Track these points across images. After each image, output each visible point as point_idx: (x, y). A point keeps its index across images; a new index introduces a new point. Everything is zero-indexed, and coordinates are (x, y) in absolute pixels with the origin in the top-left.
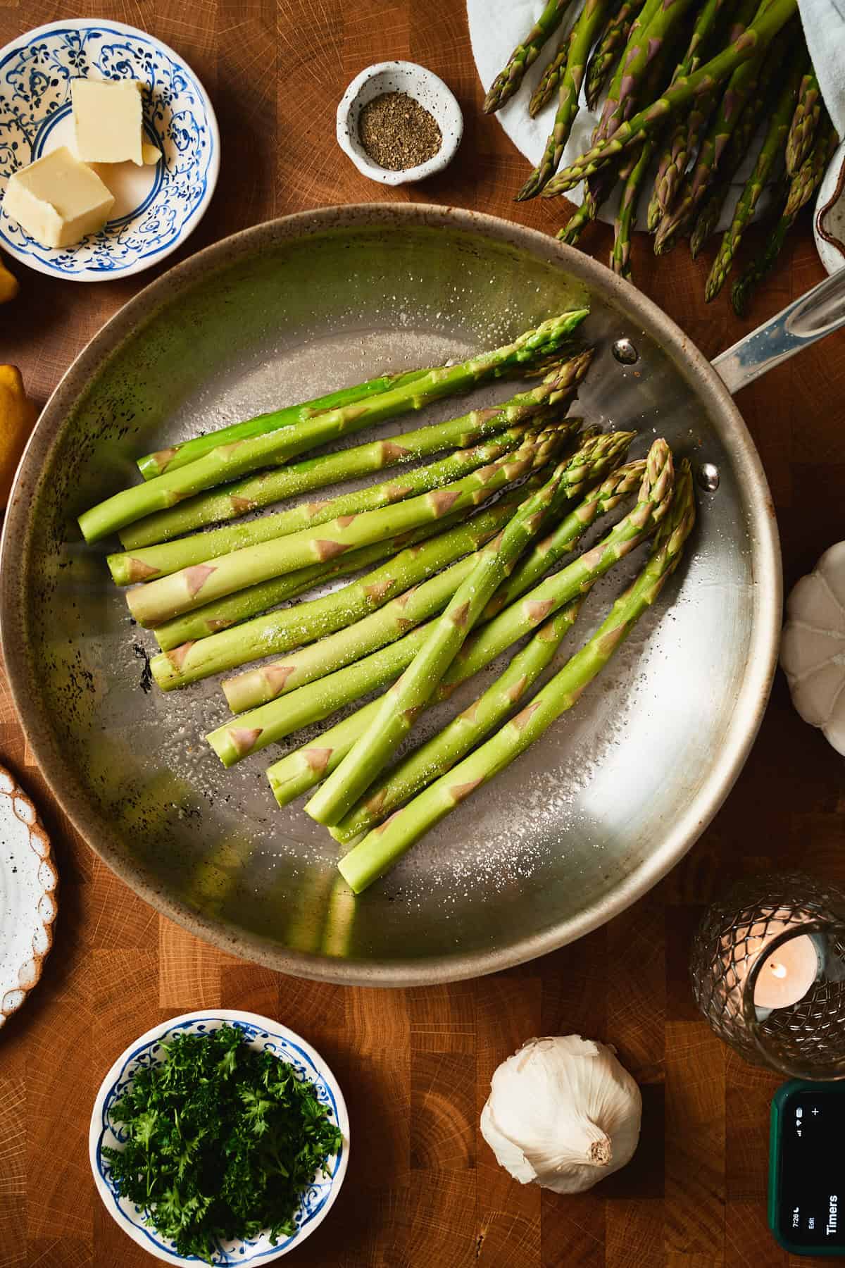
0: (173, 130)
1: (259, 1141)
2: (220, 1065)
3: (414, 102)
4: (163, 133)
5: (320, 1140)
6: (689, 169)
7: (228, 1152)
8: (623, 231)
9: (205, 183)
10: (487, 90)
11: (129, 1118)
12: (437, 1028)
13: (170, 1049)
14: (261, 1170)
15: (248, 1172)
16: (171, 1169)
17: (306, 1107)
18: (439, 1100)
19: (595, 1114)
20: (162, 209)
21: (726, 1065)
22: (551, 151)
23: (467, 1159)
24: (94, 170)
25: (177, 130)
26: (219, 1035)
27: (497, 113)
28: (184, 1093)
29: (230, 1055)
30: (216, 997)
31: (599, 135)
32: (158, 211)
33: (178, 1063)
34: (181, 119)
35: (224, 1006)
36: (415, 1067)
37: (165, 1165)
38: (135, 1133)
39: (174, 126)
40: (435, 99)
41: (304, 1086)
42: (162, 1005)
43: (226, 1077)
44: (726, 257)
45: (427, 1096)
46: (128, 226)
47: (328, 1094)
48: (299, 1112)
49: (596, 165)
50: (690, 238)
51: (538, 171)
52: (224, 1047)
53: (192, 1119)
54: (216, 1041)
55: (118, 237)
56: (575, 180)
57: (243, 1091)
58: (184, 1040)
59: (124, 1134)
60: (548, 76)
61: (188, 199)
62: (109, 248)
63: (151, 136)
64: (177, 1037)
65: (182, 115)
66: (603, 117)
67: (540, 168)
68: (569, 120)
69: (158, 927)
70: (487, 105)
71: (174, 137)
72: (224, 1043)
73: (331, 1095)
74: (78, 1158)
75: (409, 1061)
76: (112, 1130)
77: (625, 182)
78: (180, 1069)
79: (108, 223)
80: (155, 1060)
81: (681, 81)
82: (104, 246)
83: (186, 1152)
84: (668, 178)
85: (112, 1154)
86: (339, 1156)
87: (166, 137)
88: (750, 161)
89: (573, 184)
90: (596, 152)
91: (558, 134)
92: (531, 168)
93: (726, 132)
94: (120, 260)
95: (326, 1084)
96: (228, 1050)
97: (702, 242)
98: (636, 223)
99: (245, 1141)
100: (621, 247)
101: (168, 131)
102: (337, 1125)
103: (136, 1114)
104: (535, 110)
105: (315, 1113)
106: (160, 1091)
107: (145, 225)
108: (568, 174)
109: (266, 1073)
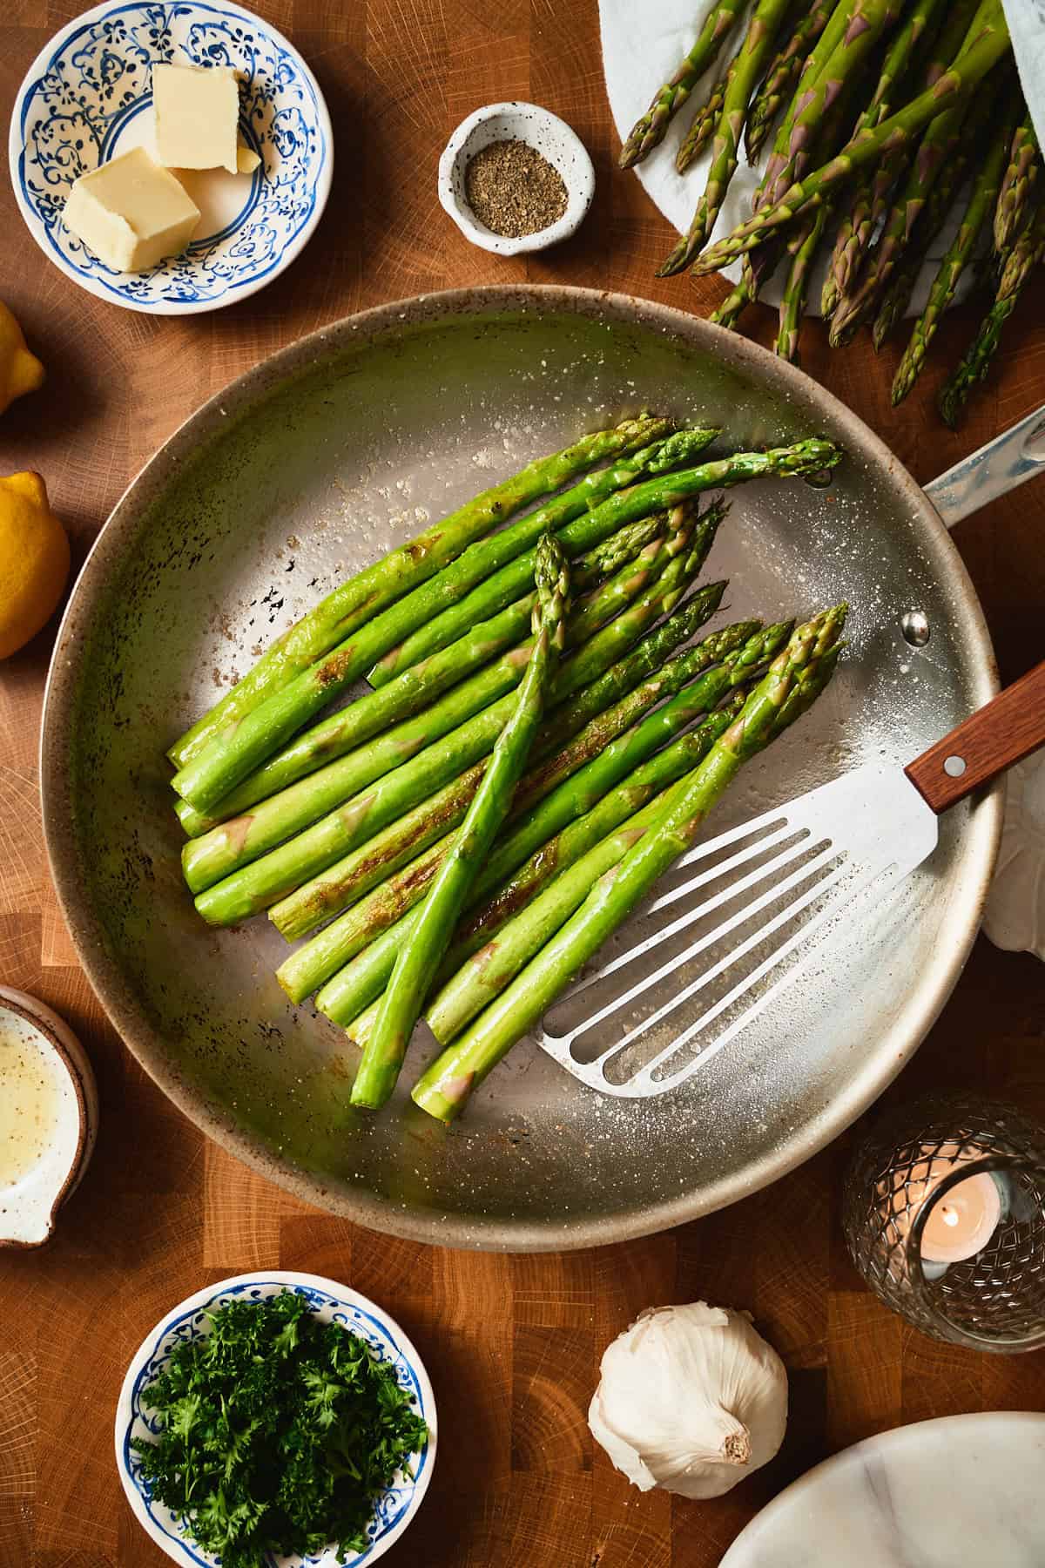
0: (276, 132)
1: (326, 1435)
2: (278, 1339)
3: (534, 153)
4: (263, 135)
5: (401, 1434)
6: (872, 242)
7: (287, 1448)
8: (790, 315)
9: (313, 197)
10: (624, 139)
11: (165, 1404)
12: (547, 1297)
13: (217, 1320)
14: (327, 1471)
15: (311, 1472)
16: (215, 1468)
17: (384, 1393)
18: (548, 1386)
19: (729, 1401)
20: (258, 229)
21: (903, 1348)
22: (702, 214)
23: (581, 1459)
24: (176, 177)
25: (281, 131)
26: (277, 1303)
27: (636, 168)
28: (234, 1374)
29: (290, 1328)
30: (275, 1257)
31: (764, 198)
32: (253, 231)
33: (226, 1337)
34: (286, 117)
35: (283, 1267)
36: (519, 1345)
37: (208, 1462)
38: (172, 1423)
39: (277, 126)
40: (561, 150)
41: (382, 1367)
42: (208, 1263)
43: (285, 1354)
44: (918, 351)
45: (534, 1380)
46: (216, 248)
47: (411, 1378)
48: (375, 1400)
49: (759, 236)
50: (872, 326)
51: (686, 239)
52: (283, 1318)
53: (242, 1406)
54: (273, 1310)
55: (203, 261)
56: (733, 254)
57: (306, 1373)
58: (235, 1307)
59: (158, 1424)
60: (700, 123)
61: (292, 216)
62: (192, 275)
63: (248, 138)
64: (226, 1304)
65: (287, 113)
66: (768, 175)
67: (689, 237)
68: (724, 179)
69: (204, 1167)
70: (624, 158)
71: (276, 140)
72: (284, 1313)
73: (415, 1379)
74: (100, 1451)
75: (510, 1336)
76: (144, 1418)
77: (793, 257)
78: (229, 1344)
79: (192, 244)
80: (198, 1332)
81: (866, 134)
82: (186, 272)
83: (235, 1447)
84: (848, 253)
85: (144, 1447)
86: (424, 1452)
87: (266, 138)
88: (948, 232)
89: (731, 259)
90: (759, 220)
91: (712, 196)
92: (678, 235)
93: (919, 197)
94: (206, 290)
95: (409, 1365)
96: (288, 1322)
97: (888, 330)
98: (807, 305)
99: (307, 1434)
100: (787, 333)
101: (269, 132)
102: (421, 1416)
103: (174, 1399)
104: (683, 164)
105: (395, 1402)
106: (205, 1372)
107: (237, 248)
108: (725, 247)
109: (335, 1351)
